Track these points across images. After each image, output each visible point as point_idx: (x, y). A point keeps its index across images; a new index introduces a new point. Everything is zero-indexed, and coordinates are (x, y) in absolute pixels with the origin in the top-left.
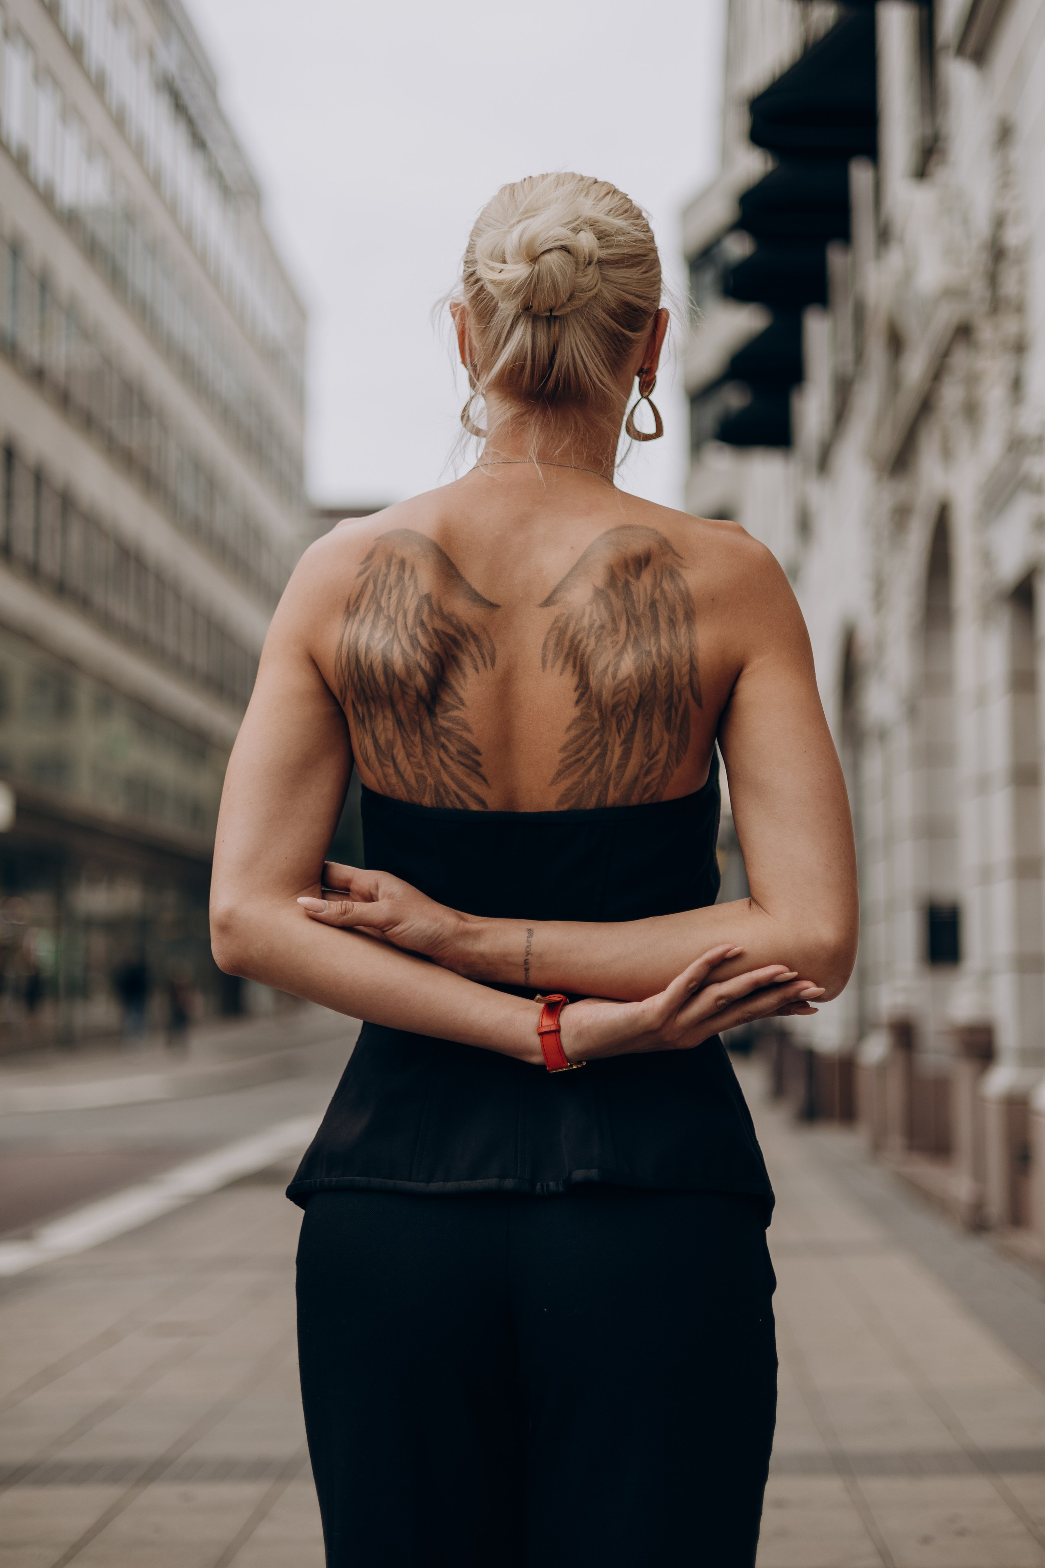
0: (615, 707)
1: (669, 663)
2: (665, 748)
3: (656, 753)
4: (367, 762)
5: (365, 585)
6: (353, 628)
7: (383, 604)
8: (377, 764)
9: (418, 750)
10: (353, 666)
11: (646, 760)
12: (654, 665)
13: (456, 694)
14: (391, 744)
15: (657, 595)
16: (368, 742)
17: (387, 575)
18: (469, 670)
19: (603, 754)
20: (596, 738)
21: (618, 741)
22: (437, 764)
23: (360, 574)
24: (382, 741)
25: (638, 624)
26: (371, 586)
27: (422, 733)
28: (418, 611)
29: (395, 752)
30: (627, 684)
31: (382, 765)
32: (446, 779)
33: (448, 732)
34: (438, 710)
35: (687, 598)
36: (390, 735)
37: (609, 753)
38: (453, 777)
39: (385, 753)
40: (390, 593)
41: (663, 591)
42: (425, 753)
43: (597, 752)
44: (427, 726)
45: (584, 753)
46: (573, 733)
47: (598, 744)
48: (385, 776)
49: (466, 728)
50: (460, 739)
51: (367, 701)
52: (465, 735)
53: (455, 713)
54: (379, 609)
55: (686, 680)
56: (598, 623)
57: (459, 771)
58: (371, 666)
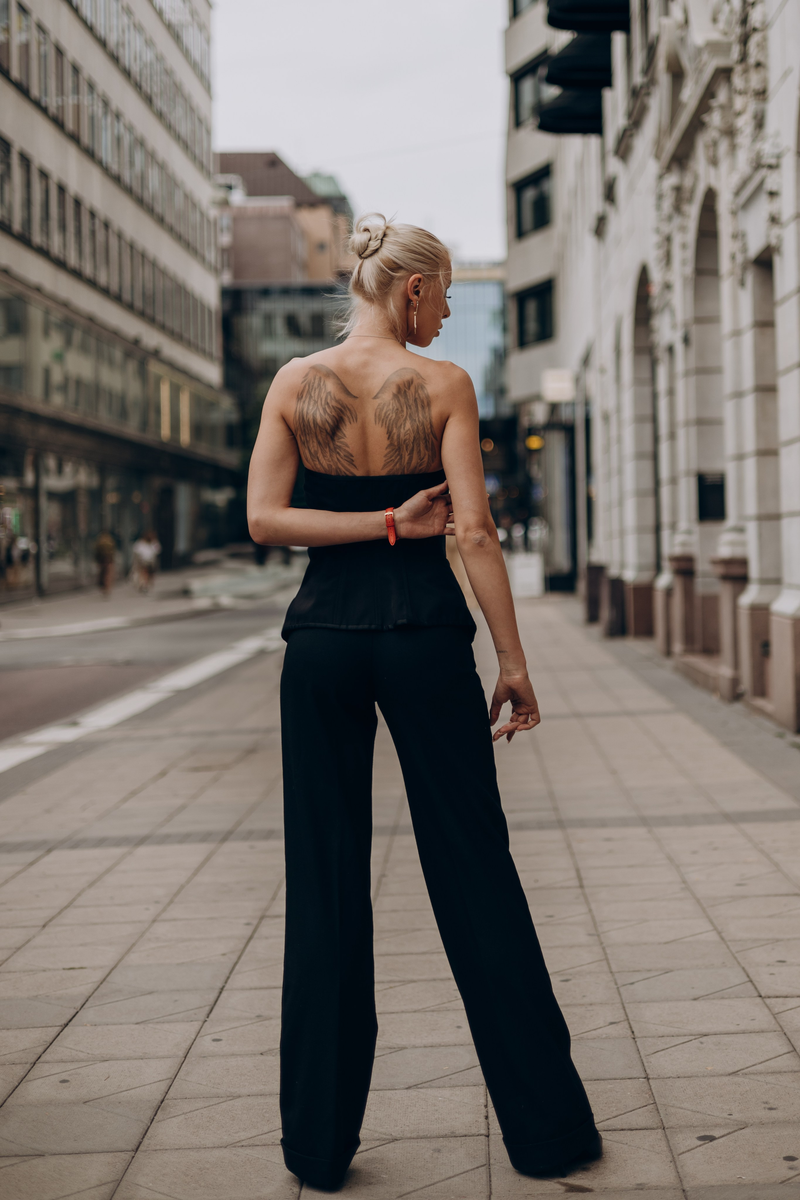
0: (405, 441)
1: (423, 424)
2: (427, 456)
3: (423, 458)
4: (307, 459)
5: (305, 386)
6: (301, 405)
7: (313, 395)
8: (311, 460)
9: (328, 454)
10: (301, 420)
11: (419, 461)
12: (417, 425)
13: (343, 433)
14: (316, 452)
15: (417, 396)
16: (307, 451)
17: (314, 383)
18: (347, 423)
19: (401, 458)
20: (397, 453)
21: (407, 454)
22: (336, 460)
23: (303, 382)
24: (312, 451)
25: (410, 408)
26: (307, 387)
27: (329, 447)
28: (326, 399)
29: (318, 455)
30: (409, 432)
31: (313, 460)
32: (340, 466)
33: (340, 447)
34: (336, 438)
35: (428, 397)
36: (316, 449)
37: (403, 459)
38: (343, 466)
39: (314, 456)
40: (315, 390)
41: (419, 395)
42: (331, 456)
43: (398, 458)
44: (331, 445)
45: (393, 458)
46: (388, 450)
47: (398, 455)
48: (315, 465)
49: (347, 446)
50: (345, 450)
51: (305, 435)
52: (347, 449)
53: (342, 440)
54: (311, 397)
55: (430, 431)
56: (395, 408)
57: (345, 464)
58: (308, 421)
